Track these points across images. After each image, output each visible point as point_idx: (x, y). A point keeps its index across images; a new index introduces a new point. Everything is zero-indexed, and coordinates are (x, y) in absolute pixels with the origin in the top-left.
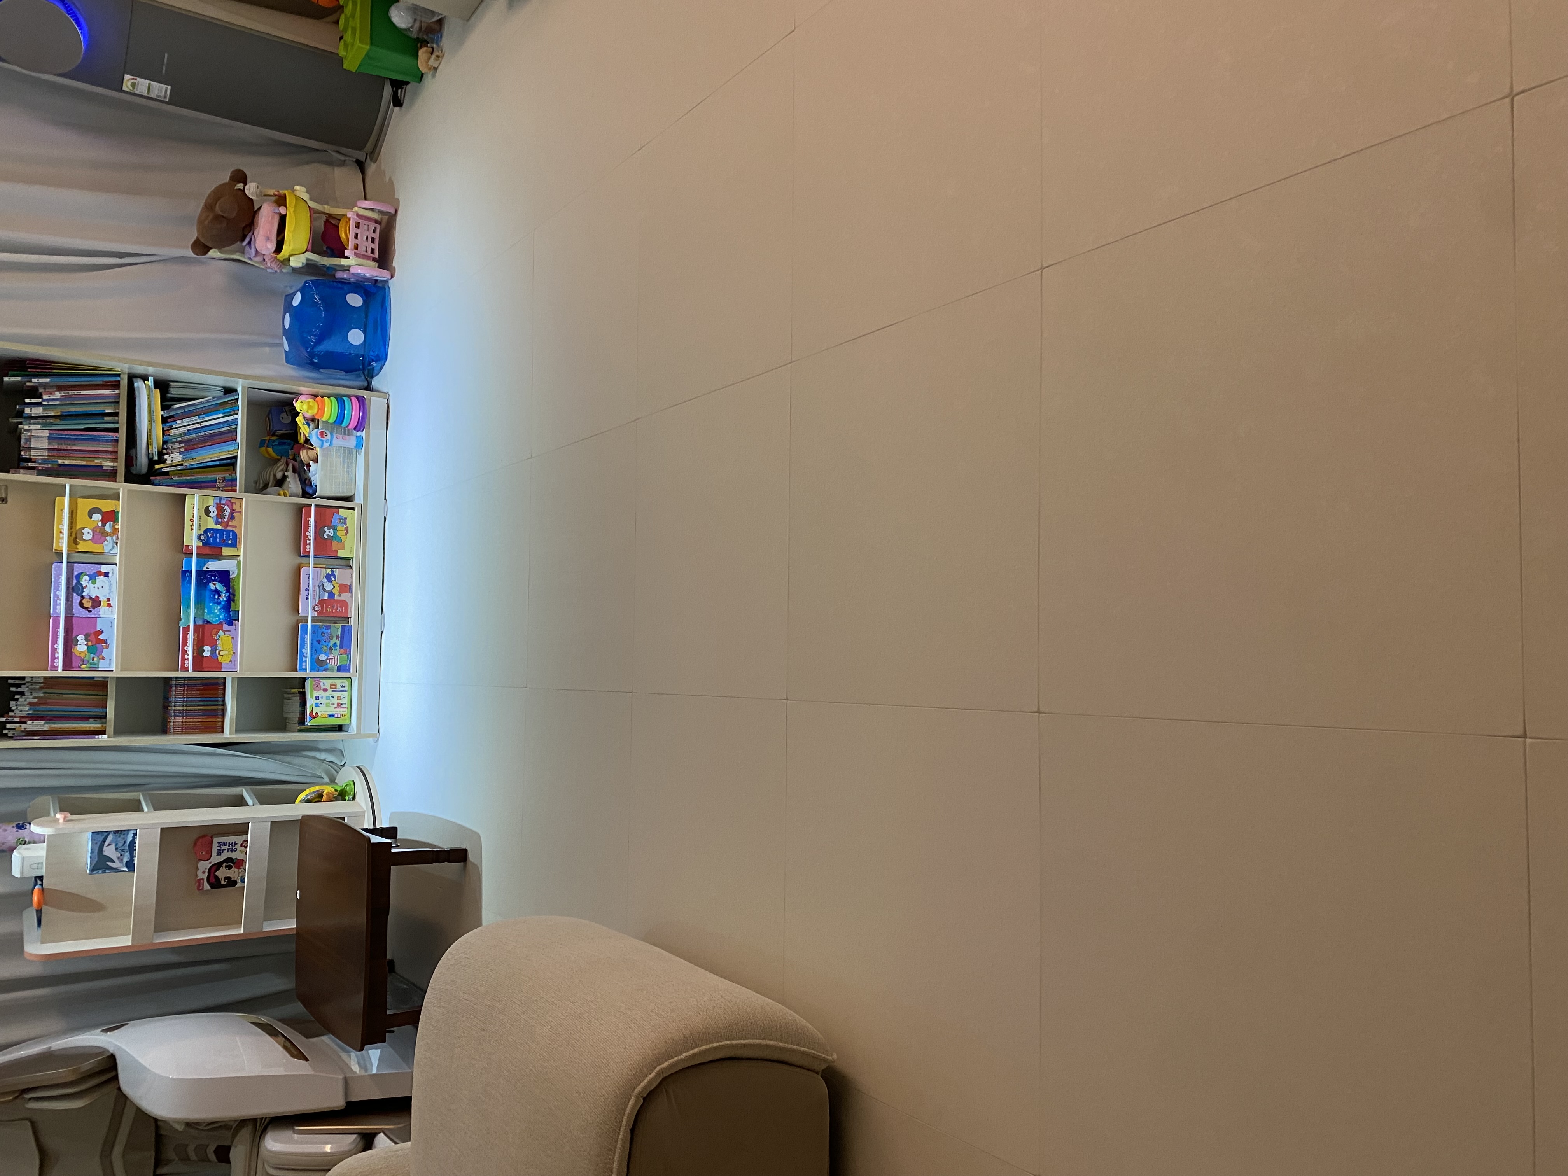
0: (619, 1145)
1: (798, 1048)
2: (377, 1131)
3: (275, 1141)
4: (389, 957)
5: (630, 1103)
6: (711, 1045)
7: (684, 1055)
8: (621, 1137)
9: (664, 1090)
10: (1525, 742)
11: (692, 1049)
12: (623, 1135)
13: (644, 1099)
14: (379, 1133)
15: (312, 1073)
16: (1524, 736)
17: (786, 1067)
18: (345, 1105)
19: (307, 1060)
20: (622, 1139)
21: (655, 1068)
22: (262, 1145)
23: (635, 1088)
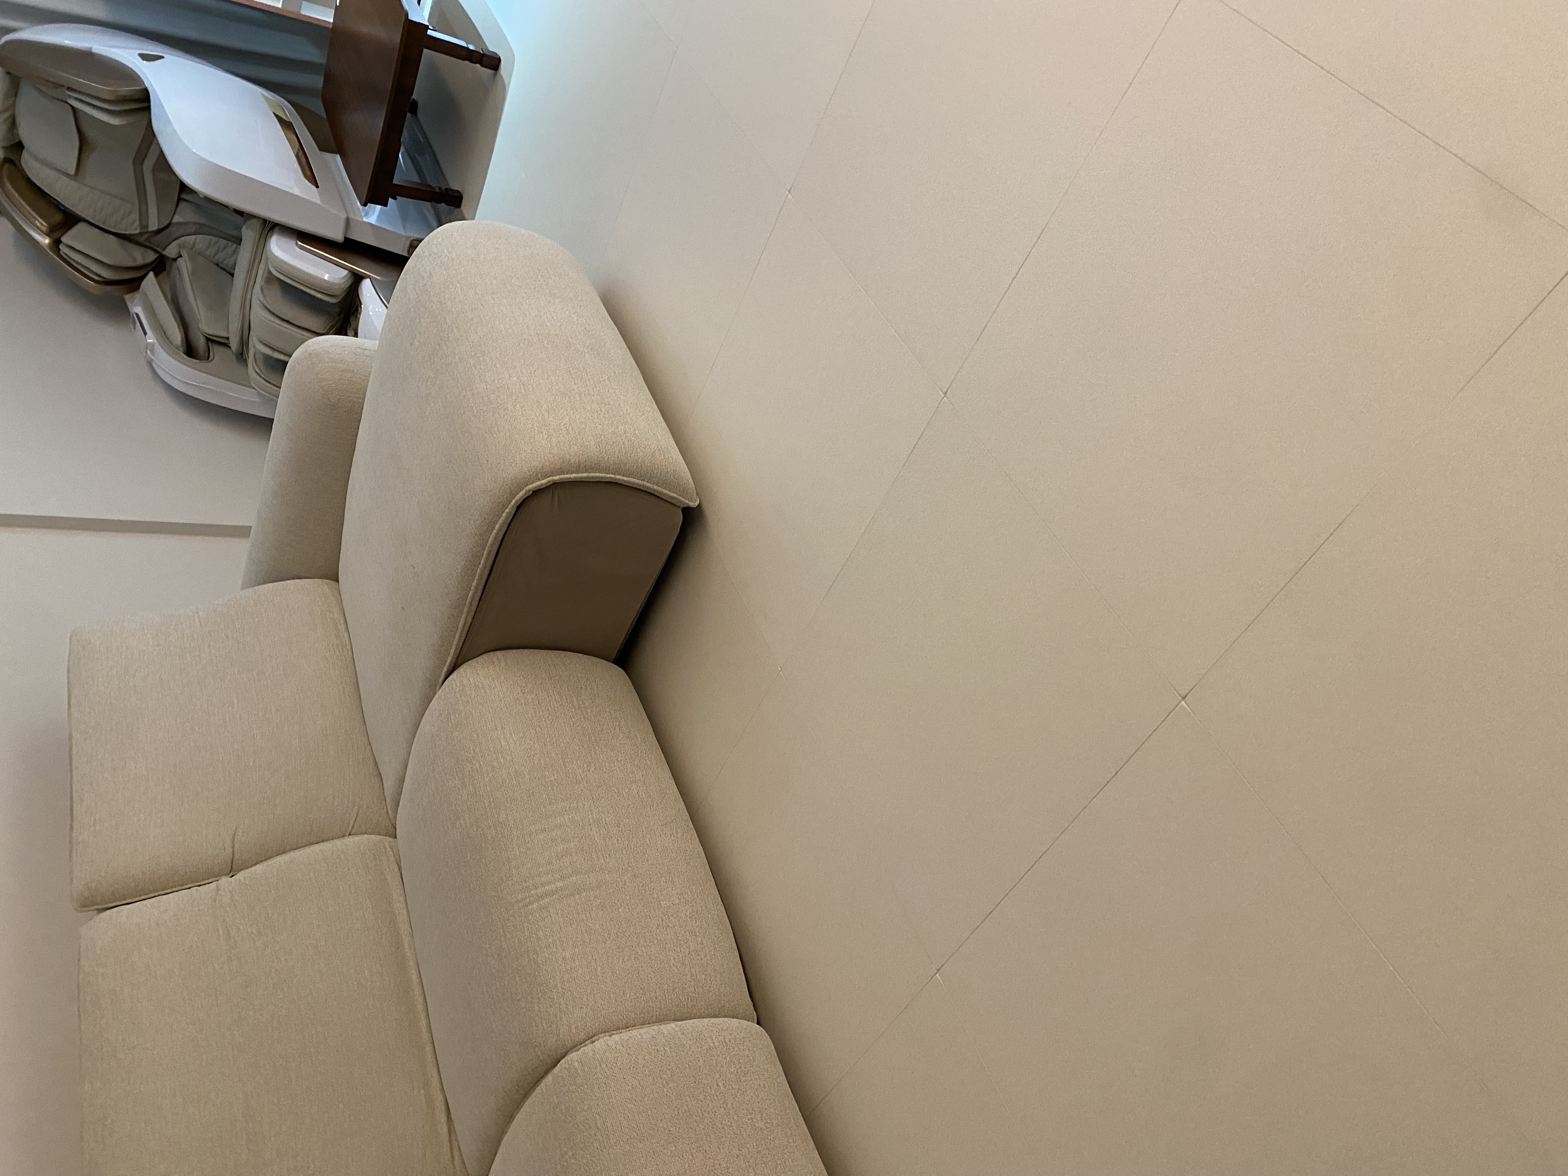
0: (504, 515)
1: (669, 493)
2: (367, 276)
3: (279, 247)
4: (414, 96)
5: (521, 494)
6: (598, 474)
7: (574, 475)
8: (507, 510)
9: (551, 492)
10: (1180, 702)
11: (582, 473)
12: (509, 510)
13: (533, 491)
14: (367, 278)
15: (319, 202)
16: (1184, 698)
17: (653, 499)
18: (343, 240)
19: (317, 186)
20: (507, 513)
21: (549, 477)
22: (267, 248)
23: (527, 485)
